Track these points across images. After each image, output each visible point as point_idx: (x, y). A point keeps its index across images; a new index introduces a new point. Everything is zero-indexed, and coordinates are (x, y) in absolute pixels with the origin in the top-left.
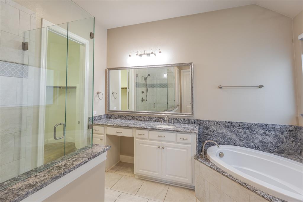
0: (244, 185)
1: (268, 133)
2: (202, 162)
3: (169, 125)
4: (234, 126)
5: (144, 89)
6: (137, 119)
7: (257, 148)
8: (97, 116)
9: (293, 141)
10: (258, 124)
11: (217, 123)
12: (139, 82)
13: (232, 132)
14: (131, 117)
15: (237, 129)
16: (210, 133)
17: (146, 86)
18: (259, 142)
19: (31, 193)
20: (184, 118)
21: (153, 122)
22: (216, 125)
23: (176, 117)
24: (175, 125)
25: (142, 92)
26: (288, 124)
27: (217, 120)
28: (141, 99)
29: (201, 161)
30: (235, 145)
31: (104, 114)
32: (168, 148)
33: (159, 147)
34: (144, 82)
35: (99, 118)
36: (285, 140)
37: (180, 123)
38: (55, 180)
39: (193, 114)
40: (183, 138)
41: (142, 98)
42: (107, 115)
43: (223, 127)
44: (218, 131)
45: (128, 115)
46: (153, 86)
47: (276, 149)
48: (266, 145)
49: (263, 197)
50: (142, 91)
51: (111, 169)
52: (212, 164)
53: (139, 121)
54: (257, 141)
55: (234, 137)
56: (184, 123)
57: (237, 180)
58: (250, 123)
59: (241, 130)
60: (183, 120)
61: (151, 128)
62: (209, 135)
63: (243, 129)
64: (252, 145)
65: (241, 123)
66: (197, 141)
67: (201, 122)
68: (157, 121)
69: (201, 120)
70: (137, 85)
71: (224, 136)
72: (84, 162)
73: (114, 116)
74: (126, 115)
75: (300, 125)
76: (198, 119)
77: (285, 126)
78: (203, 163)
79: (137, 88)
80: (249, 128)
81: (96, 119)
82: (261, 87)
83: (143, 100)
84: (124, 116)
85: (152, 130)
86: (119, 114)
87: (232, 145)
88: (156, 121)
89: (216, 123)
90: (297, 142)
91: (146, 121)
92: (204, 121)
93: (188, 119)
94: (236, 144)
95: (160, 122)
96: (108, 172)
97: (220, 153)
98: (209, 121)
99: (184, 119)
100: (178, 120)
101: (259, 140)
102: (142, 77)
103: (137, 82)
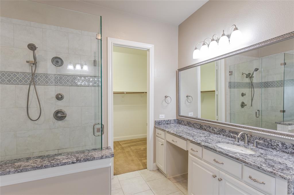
5: (247, 91)
6: (205, 130)
8: (164, 121)
12: (236, 81)
14: (199, 126)
17: (251, 85)
19: (13, 172)
20: (283, 141)
21: (225, 137)
23: (266, 137)
25: (243, 95)
31: (176, 119)
32: (227, 183)
35: (168, 123)
37: (273, 149)
38: (35, 169)
41: (243, 103)
42: (178, 120)
51: (173, 178)
53: (208, 133)
56: (283, 151)
60: (280, 145)
61: (206, 144)
70: (232, 85)
72: (71, 162)
73: (184, 122)
74: (194, 123)
79: (232, 90)
81: (164, 123)
83: (243, 105)
84: (193, 124)
86: (188, 120)
96: (169, 179)
99: (283, 144)
100: (270, 142)
102: (243, 74)
103: (231, 81)
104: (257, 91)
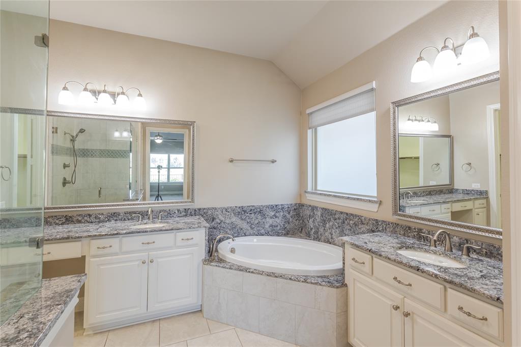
0: (272, 275)
1: (277, 215)
2: (216, 266)
3: (154, 223)
4: (245, 211)
5: (68, 160)
7: (267, 234)
9: (296, 220)
10: (269, 205)
11: (226, 210)
12: (59, 144)
13: (242, 219)
14: (63, 219)
15: (248, 215)
16: (216, 225)
17: (74, 153)
18: (270, 226)
20: (178, 208)
22: (224, 213)
24: (166, 221)
25: (65, 166)
26: (293, 203)
27: (226, 206)
28: (62, 181)
29: (216, 264)
30: (245, 235)
32: (159, 260)
33: (143, 262)
34: (68, 144)
36: (291, 219)
37: (171, 217)
39: (193, 201)
40: (186, 238)
41: (65, 179)
43: (233, 214)
44: (227, 222)
45: (52, 215)
46: (86, 153)
47: (283, 232)
48: (275, 229)
49: (290, 279)
50: (64, 164)
52: (230, 264)
53: (87, 224)
54: (267, 226)
55: (245, 225)
57: (263, 272)
58: (262, 206)
59: (253, 215)
60: (176, 212)
62: (215, 229)
63: (255, 213)
64: (263, 231)
65: (253, 206)
66: (207, 238)
67: (205, 211)
68: (129, 220)
69: (204, 209)
70: (55, 150)
71: (233, 227)
75: (302, 203)
76: (201, 207)
77: (291, 204)
78: (219, 266)
79: (54, 157)
80: (260, 212)
82: (273, 162)
83: (65, 183)
85: (130, 235)
87: (242, 236)
88: (125, 220)
89: (224, 210)
90: (300, 220)
91: (103, 221)
92: (209, 209)
93: (185, 209)
94: (247, 234)
95: (133, 219)
97: (232, 249)
98: (216, 209)
100: (169, 212)
101: (269, 225)
102: (65, 134)
103: (54, 143)
104: (80, 160)
